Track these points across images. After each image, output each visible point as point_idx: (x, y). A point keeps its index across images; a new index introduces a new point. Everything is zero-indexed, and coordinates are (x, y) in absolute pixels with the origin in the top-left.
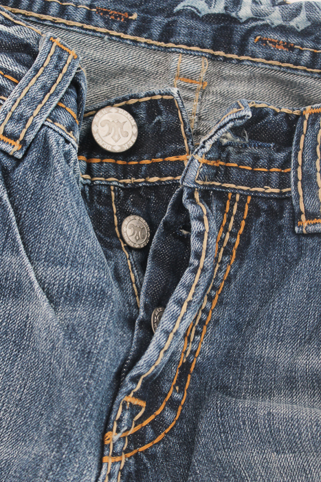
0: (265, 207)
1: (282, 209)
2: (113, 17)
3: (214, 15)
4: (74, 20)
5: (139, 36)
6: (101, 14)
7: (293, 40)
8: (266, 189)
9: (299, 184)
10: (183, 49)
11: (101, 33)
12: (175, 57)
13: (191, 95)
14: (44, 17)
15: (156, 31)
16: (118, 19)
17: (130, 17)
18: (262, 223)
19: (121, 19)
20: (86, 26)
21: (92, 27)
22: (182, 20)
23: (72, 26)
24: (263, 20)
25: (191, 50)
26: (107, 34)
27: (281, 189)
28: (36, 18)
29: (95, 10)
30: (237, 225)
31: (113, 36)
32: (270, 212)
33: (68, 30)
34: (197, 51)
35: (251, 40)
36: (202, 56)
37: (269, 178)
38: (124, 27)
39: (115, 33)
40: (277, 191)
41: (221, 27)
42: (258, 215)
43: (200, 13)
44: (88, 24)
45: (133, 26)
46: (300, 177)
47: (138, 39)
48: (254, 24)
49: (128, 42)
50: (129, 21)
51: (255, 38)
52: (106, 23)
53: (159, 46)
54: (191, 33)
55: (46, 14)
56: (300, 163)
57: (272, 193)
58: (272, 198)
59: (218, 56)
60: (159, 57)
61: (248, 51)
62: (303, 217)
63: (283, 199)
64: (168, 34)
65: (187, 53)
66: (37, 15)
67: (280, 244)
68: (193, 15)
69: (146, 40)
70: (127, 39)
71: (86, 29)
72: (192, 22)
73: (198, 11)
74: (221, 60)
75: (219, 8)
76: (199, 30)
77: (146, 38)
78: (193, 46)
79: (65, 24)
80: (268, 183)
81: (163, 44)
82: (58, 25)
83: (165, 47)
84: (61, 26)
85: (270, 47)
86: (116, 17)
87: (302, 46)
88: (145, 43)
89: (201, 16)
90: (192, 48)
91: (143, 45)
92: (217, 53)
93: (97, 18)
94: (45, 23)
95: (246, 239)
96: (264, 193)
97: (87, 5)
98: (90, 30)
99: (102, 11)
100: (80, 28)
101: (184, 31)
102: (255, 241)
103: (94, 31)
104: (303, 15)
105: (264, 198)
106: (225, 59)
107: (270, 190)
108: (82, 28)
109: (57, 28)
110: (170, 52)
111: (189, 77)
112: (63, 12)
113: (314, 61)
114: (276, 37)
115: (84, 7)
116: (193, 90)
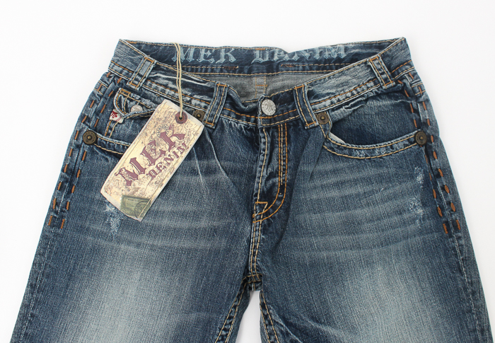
0: (292, 124)
1: (298, 123)
2: (230, 69)
3: (265, 62)
4: (216, 72)
6: (226, 68)
7: (295, 64)
8: (290, 119)
9: (302, 112)
10: (256, 75)
11: (226, 75)
12: (254, 78)
13: (262, 91)
15: (246, 71)
17: (236, 68)
18: (292, 129)
19: (233, 69)
20: (221, 74)
21: (223, 74)
22: (254, 65)
23: (216, 75)
24: (283, 59)
26: (229, 75)
27: (295, 117)
29: (223, 67)
30: (284, 134)
32: (294, 125)
34: (262, 75)
35: (280, 66)
36: (264, 76)
37: (289, 115)
38: (234, 72)
39: (231, 74)
41: (269, 65)
42: (290, 127)
45: (237, 70)
46: (301, 110)
47: (240, 74)
48: (279, 61)
49: (236, 76)
52: (228, 71)
53: (248, 76)
54: (258, 69)
55: (206, 72)
56: (300, 106)
57: (292, 119)
58: (293, 121)
60: (248, 80)
61: (279, 70)
62: (307, 123)
63: (297, 120)
64: (250, 71)
65: (258, 76)
66: (203, 74)
68: (258, 63)
72: (258, 66)
73: (259, 61)
74: (271, 76)
75: (267, 59)
76: (261, 67)
77: (243, 74)
79: (213, 75)
82: (211, 76)
83: (250, 76)
85: (287, 67)
87: (298, 65)
89: (261, 63)
90: (259, 74)
91: (242, 76)
92: (269, 74)
93: (224, 70)
95: (289, 137)
101: (255, 69)
102: (292, 136)
104: (296, 55)
105: (291, 121)
106: (273, 75)
108: (219, 74)
110: (252, 77)
111: (260, 84)
112: (212, 70)
113: (304, 69)
114: (288, 64)
115: (219, 67)
116: (263, 89)
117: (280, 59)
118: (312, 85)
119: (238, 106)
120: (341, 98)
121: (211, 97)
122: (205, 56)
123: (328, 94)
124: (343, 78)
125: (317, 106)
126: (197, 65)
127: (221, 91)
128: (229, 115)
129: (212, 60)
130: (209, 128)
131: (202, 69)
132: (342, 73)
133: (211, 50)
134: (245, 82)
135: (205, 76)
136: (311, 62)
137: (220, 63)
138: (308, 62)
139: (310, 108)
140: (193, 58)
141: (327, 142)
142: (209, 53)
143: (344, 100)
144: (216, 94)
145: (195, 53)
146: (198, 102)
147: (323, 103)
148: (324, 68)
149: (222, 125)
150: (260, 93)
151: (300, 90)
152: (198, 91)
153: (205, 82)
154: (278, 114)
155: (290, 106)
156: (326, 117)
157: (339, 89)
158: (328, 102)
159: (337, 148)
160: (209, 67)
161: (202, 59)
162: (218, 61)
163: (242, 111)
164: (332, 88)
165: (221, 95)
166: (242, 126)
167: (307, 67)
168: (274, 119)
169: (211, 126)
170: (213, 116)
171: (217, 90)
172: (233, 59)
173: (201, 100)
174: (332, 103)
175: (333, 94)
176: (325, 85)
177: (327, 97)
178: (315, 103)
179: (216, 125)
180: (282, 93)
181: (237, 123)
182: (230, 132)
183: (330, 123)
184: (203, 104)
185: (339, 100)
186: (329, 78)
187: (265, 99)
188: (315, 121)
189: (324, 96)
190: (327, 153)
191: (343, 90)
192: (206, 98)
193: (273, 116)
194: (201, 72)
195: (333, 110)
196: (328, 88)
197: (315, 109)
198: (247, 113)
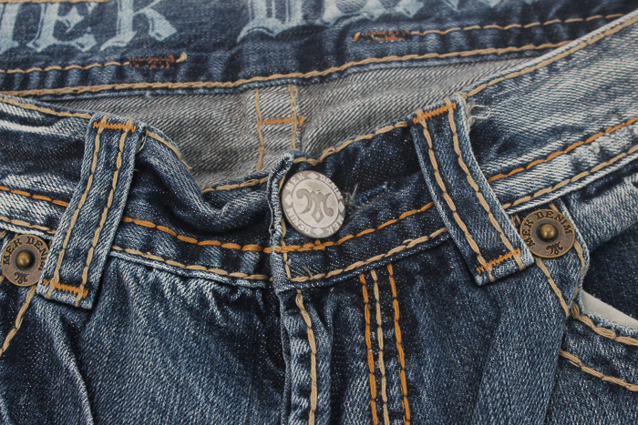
0: (416, 267)
1: (443, 262)
2: (154, 67)
3: (292, 29)
4: (100, 83)
5: (194, 81)
6: (137, 66)
7: (406, 28)
8: (407, 244)
9: (456, 216)
10: (259, 82)
11: (140, 89)
12: (250, 95)
13: (284, 141)
14: (61, 91)
15: (217, 69)
16: (162, 67)
17: (178, 61)
18: (422, 290)
19: (165, 66)
20: (118, 87)
21: (126, 86)
22: (249, 45)
23: (99, 92)
24: (358, 15)
25: (270, 81)
26: (150, 88)
27: (428, 234)
28: (51, 95)
29: (128, 63)
31: (157, 89)
32: (427, 271)
33: (96, 99)
34: (279, 79)
35: (349, 40)
36: (287, 83)
37: (402, 228)
38: (171, 75)
39: (159, 85)
40: (424, 239)
41: (306, 42)
42: (412, 282)
43: (272, 32)
44: (119, 83)
45: (183, 70)
46: (453, 207)
47: (194, 84)
48: (346, 22)
49: (180, 92)
50: (176, 66)
51: (353, 36)
52: (145, 75)
53: (225, 88)
54: (264, 58)
55: (62, 86)
56: (444, 189)
57: (418, 245)
58: (421, 252)
59: (311, 78)
60: (229, 102)
61: (349, 55)
62: (481, 260)
63: (436, 248)
64: (232, 70)
65: (264, 86)
66: (51, 91)
67: (464, 308)
68: (262, 36)
69: (205, 84)
70: (178, 89)
71: (119, 90)
72: (263, 45)
73: (268, 30)
74: (316, 83)
75: (296, 20)
76: (274, 51)
77: (204, 81)
78: (272, 74)
79: (90, 92)
80: (407, 236)
81: (230, 84)
82: (81, 97)
83: (235, 88)
84: (85, 96)
85: (378, 42)
86: (158, 65)
87: (422, 31)
88: (205, 88)
89: (274, 35)
90: (271, 78)
91: (202, 91)
92: (308, 75)
93: (132, 73)
94: (64, 98)
95: (409, 323)
96: (406, 250)
97: (116, 60)
98: (124, 90)
99: (138, 62)
100: (109, 91)
101: (253, 59)
102: (423, 318)
103: (130, 89)
105: (410, 256)
106: (322, 79)
107: (413, 243)
108: (113, 90)
109: (82, 100)
110: (242, 92)
111: (276, 116)
112: (86, 77)
113: (445, 44)
114: (382, 28)
115: (112, 63)
116: (287, 133)
117: (349, 12)
118: (485, 98)
119: (185, 205)
120: (612, 143)
121: (73, 176)
122: (60, 30)
123: (556, 132)
124: (608, 68)
125: (517, 184)
126: (26, 63)
127: (109, 148)
128: (148, 247)
129: (88, 41)
130: (69, 306)
131: (44, 75)
132: (601, 48)
133: (82, 7)
134: (215, 110)
135: (55, 99)
136: (469, 16)
137: (116, 49)
138: (457, 18)
139: (487, 195)
140: (16, 36)
141: (579, 336)
142: (74, 17)
143: (625, 150)
144: (91, 163)
145: (21, 20)
146: (22, 204)
147: (543, 170)
148: (523, 37)
149: (122, 290)
150: (279, 149)
151: (438, 122)
152: (26, 156)
153: (49, 121)
154: (355, 231)
155: (404, 193)
156: (562, 228)
157: (599, 110)
158: (561, 165)
159: (627, 359)
160: (73, 66)
161: (46, 39)
162: (110, 43)
163: (205, 229)
164: (568, 105)
165: (110, 166)
166: (208, 289)
167: (459, 38)
168: (342, 250)
169: (77, 296)
170: (78, 255)
171: (93, 145)
172: (163, 29)
173: (32, 194)
174: (578, 167)
175: (574, 129)
176: (542, 97)
177: (555, 144)
178: (507, 172)
179: (97, 292)
180: (367, 143)
181: (185, 279)
182: (152, 319)
183: (583, 249)
184: (41, 210)
185: (605, 155)
186: (552, 68)
187: (295, 169)
188: (518, 246)
189: (538, 141)
190: (584, 384)
191: (615, 112)
192: (52, 183)
193: (335, 237)
194: (41, 85)
195: (585, 195)
196: (553, 108)
197: (508, 199)
198: (223, 233)
